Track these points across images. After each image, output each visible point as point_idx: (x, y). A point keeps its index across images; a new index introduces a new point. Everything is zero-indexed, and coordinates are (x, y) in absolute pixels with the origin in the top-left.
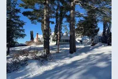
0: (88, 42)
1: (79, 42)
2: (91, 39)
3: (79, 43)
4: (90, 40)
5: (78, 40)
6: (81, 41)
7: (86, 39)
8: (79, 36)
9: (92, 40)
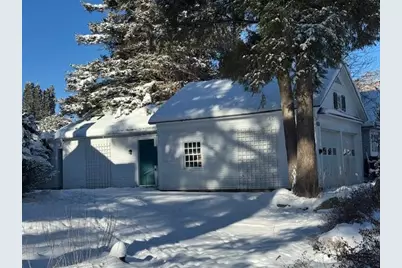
0: (241, 155)
1: (120, 156)
2: (275, 126)
3: (129, 167)
4: (261, 135)
5: (117, 135)
6: (147, 151)
7: (208, 125)
8: (133, 80)
9: (295, 133)
